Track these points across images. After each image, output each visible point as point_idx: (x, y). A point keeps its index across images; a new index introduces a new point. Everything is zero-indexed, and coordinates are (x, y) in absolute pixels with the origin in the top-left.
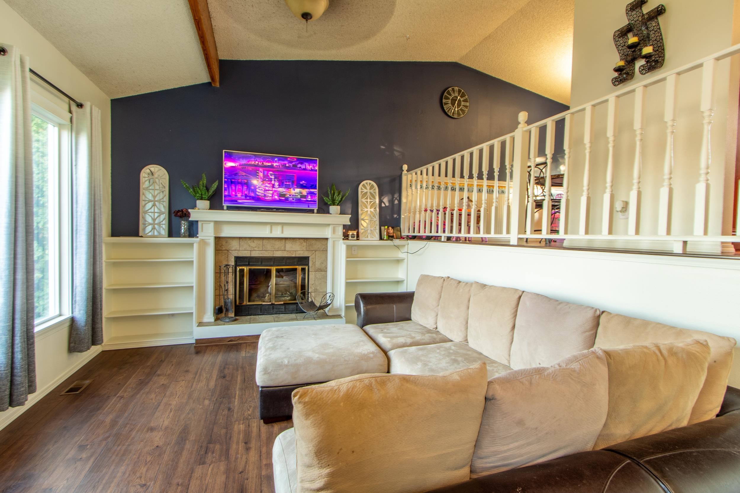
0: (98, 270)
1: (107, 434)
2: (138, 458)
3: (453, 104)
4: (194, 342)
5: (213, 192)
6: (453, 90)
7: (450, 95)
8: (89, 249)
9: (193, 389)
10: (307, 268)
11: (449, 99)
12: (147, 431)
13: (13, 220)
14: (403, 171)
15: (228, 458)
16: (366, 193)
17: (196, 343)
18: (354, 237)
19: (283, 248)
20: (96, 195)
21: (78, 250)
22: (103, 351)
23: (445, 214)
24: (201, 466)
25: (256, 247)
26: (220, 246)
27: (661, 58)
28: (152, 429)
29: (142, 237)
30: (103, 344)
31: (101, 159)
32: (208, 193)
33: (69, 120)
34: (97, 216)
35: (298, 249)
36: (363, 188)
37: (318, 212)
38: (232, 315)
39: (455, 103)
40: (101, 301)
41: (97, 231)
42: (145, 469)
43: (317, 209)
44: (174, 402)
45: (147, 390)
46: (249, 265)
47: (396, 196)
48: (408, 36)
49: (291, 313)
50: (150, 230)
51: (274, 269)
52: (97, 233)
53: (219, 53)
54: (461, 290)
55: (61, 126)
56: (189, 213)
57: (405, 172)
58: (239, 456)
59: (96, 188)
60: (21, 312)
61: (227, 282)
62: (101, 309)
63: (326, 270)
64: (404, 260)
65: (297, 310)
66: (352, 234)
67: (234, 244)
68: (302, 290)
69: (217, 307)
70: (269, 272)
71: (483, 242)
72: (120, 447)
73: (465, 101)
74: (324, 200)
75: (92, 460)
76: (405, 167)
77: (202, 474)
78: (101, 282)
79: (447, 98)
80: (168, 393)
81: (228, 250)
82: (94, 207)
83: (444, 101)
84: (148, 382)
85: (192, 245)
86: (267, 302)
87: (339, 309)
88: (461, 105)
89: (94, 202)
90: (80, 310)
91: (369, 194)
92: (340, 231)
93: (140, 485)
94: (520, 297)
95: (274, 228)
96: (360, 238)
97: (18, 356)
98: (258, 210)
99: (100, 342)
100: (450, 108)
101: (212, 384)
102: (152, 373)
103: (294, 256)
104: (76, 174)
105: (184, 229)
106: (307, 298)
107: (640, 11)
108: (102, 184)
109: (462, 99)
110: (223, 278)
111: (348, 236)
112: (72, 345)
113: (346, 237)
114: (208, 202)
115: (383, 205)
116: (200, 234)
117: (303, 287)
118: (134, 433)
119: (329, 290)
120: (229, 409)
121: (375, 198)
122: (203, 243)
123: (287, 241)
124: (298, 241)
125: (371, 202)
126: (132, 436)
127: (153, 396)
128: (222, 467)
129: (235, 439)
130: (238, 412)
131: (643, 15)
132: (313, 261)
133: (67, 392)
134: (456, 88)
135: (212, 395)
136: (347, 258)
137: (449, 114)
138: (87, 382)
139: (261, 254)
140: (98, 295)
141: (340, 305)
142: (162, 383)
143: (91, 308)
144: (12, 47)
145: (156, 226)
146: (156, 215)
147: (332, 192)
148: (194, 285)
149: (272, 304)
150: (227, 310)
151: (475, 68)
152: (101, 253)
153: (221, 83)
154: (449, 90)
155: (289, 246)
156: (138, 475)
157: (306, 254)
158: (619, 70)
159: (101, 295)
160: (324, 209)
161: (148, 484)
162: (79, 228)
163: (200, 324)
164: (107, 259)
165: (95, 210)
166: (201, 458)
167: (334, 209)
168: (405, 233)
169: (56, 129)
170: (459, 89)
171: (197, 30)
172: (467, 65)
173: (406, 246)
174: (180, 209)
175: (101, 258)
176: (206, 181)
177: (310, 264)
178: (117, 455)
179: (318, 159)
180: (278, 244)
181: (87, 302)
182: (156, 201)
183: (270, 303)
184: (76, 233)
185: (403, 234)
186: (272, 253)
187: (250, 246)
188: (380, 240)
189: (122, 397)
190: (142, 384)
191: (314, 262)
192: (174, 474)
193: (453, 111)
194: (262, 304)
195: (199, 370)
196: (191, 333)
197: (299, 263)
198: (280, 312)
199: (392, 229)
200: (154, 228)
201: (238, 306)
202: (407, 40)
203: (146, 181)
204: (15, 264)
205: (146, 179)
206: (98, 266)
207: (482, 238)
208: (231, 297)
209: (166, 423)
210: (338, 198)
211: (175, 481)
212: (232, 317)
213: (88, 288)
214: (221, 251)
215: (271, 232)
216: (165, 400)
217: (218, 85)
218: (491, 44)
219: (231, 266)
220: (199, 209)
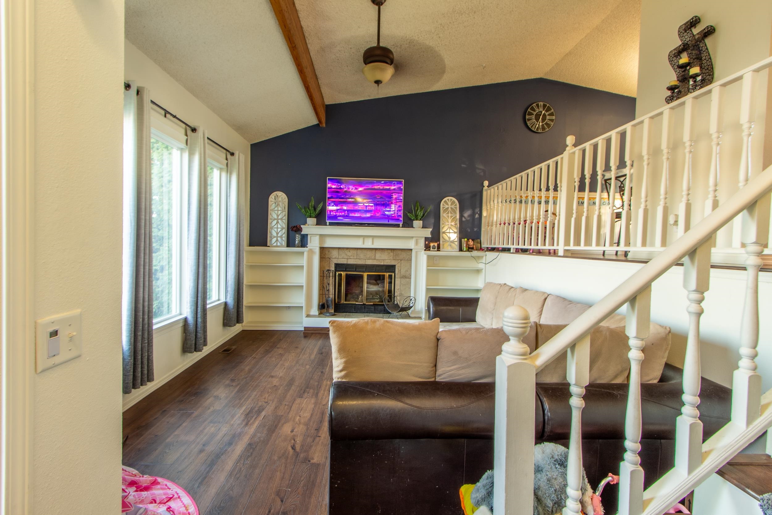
0: (241, 270)
1: (247, 376)
2: (264, 390)
3: (537, 119)
4: (303, 329)
5: (319, 211)
6: (538, 105)
7: (534, 110)
8: (236, 254)
9: (299, 358)
10: (393, 274)
11: (533, 115)
12: (270, 377)
13: (198, 235)
14: (484, 187)
15: (317, 397)
16: (448, 208)
17: (305, 330)
18: (435, 249)
19: (373, 257)
20: (241, 217)
21: (230, 255)
22: (243, 330)
23: (525, 227)
24: (300, 399)
25: (351, 256)
26: (324, 255)
27: (710, 76)
28: (272, 377)
29: (269, 246)
30: (244, 324)
31: (244, 191)
32: (315, 212)
33: (226, 165)
34: (241, 231)
35: (387, 259)
36: (444, 204)
37: (404, 226)
38: (332, 311)
39: (540, 118)
40: (243, 292)
41: (241, 242)
42: (267, 395)
43: (402, 223)
44: (287, 364)
45: (270, 356)
46: (345, 271)
47: (477, 210)
48: (484, 65)
49: (380, 313)
50: (275, 240)
51: (365, 275)
52: (241, 244)
53: (325, 100)
54: (510, 295)
55: (221, 170)
56: (301, 228)
57: (486, 188)
58: (324, 397)
59: (241, 212)
60: (201, 292)
61: (329, 284)
62: (243, 298)
63: (410, 277)
64: (482, 270)
65: (384, 311)
66: (433, 246)
67: (335, 253)
68: (388, 293)
69: (320, 304)
70: (361, 277)
71: (539, 252)
72: (253, 383)
73: (551, 114)
74: (408, 216)
75: (238, 387)
76: (486, 183)
77: (300, 402)
78: (243, 279)
79: (530, 114)
80: (283, 359)
81: (330, 258)
82: (240, 225)
83: (527, 117)
84: (271, 351)
85: (303, 253)
86: (360, 302)
87: (420, 312)
88: (546, 120)
89: (240, 221)
90: (230, 297)
91: (450, 209)
92: (422, 243)
93: (264, 402)
94: (546, 299)
95: (366, 240)
96: (441, 249)
97: (199, 320)
98: (353, 225)
99: (242, 321)
100: (534, 124)
101: (313, 357)
102: (274, 346)
103: (382, 264)
104: (229, 202)
105: (298, 241)
106: (393, 301)
107: (690, 32)
108: (244, 208)
109: (547, 114)
110: (326, 281)
111: (430, 247)
112: (225, 321)
113: (427, 248)
114: (315, 219)
115: (464, 219)
116: (309, 245)
117: (390, 291)
118: (261, 377)
119: (412, 295)
120: (322, 372)
121: (456, 213)
122: (311, 252)
123: (377, 251)
124: (386, 251)
125: (451, 216)
126: (261, 378)
127: (274, 359)
128: (313, 401)
129: (323, 388)
130: (327, 375)
131: (694, 36)
132: (398, 269)
133: (223, 351)
134: (541, 104)
135: (312, 363)
136: (428, 266)
137: (533, 129)
138: (234, 347)
139: (356, 261)
140: (241, 288)
141: (422, 309)
142: (280, 353)
143: (236, 297)
144: (199, 127)
145: (279, 238)
146: (279, 230)
147: (416, 208)
148: (304, 285)
149: (364, 304)
150: (328, 307)
151: (562, 81)
152: (243, 258)
153: (326, 123)
154: (533, 106)
155: (378, 255)
156: (264, 397)
157: (393, 263)
158: (671, 89)
159: (243, 288)
160: (408, 224)
161: (269, 402)
162: (230, 240)
163: (308, 316)
164: (246, 263)
165: (240, 227)
166: (300, 395)
167: (417, 223)
168: (484, 246)
169: (219, 172)
170: (543, 104)
171: (307, 92)
172: (553, 79)
173: (484, 257)
174: (295, 225)
175: (243, 261)
176: (314, 203)
177: (396, 272)
178: (252, 387)
179: (403, 180)
180: (369, 254)
181: (235, 292)
182: (279, 219)
183: (362, 303)
184: (229, 244)
185: (483, 246)
186: (364, 262)
187: (346, 255)
188: (459, 251)
189: (255, 358)
190: (267, 352)
191: (400, 269)
192: (284, 400)
193: (537, 126)
194: (355, 304)
195: (305, 348)
196: (302, 323)
197: (387, 270)
198: (370, 311)
199: (473, 242)
200: (277, 240)
201: (336, 304)
202: (483, 68)
203: (273, 204)
204: (198, 262)
205: (273, 202)
206: (241, 267)
207: (539, 250)
208: (332, 296)
209: (281, 375)
210: (420, 214)
211: (284, 403)
212: (332, 313)
213: (235, 282)
214: (324, 259)
215: (373, 244)
216: (281, 362)
217: (324, 125)
218: (574, 59)
219: (332, 271)
220: (308, 225)
